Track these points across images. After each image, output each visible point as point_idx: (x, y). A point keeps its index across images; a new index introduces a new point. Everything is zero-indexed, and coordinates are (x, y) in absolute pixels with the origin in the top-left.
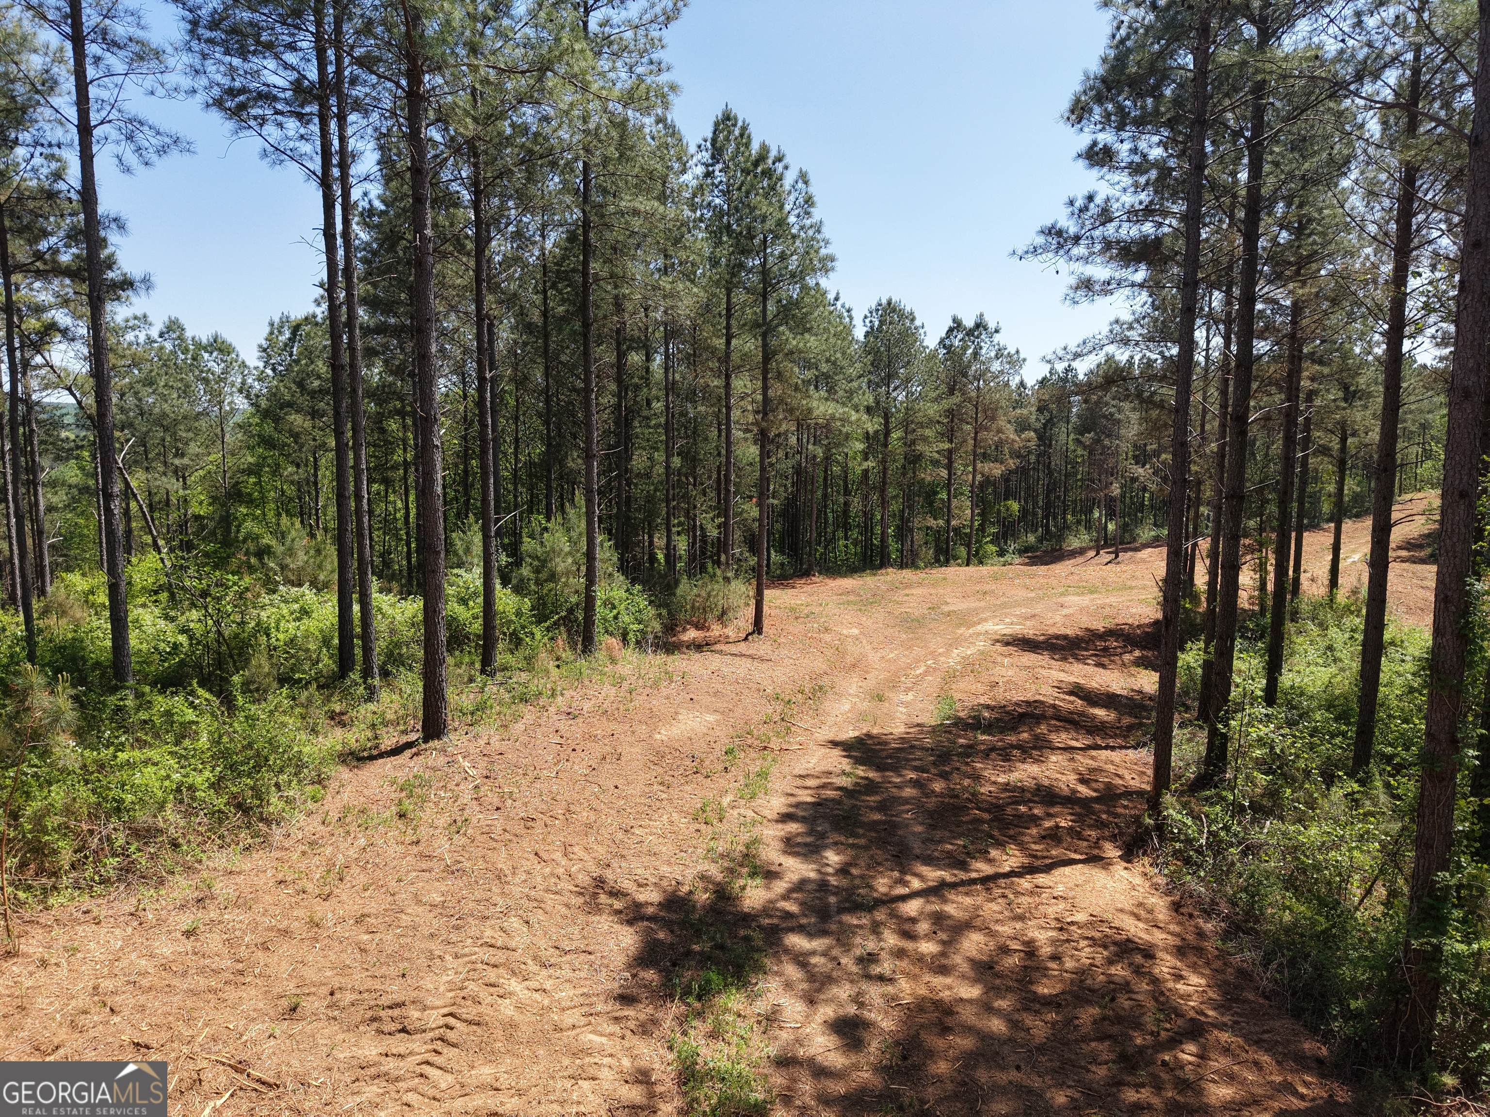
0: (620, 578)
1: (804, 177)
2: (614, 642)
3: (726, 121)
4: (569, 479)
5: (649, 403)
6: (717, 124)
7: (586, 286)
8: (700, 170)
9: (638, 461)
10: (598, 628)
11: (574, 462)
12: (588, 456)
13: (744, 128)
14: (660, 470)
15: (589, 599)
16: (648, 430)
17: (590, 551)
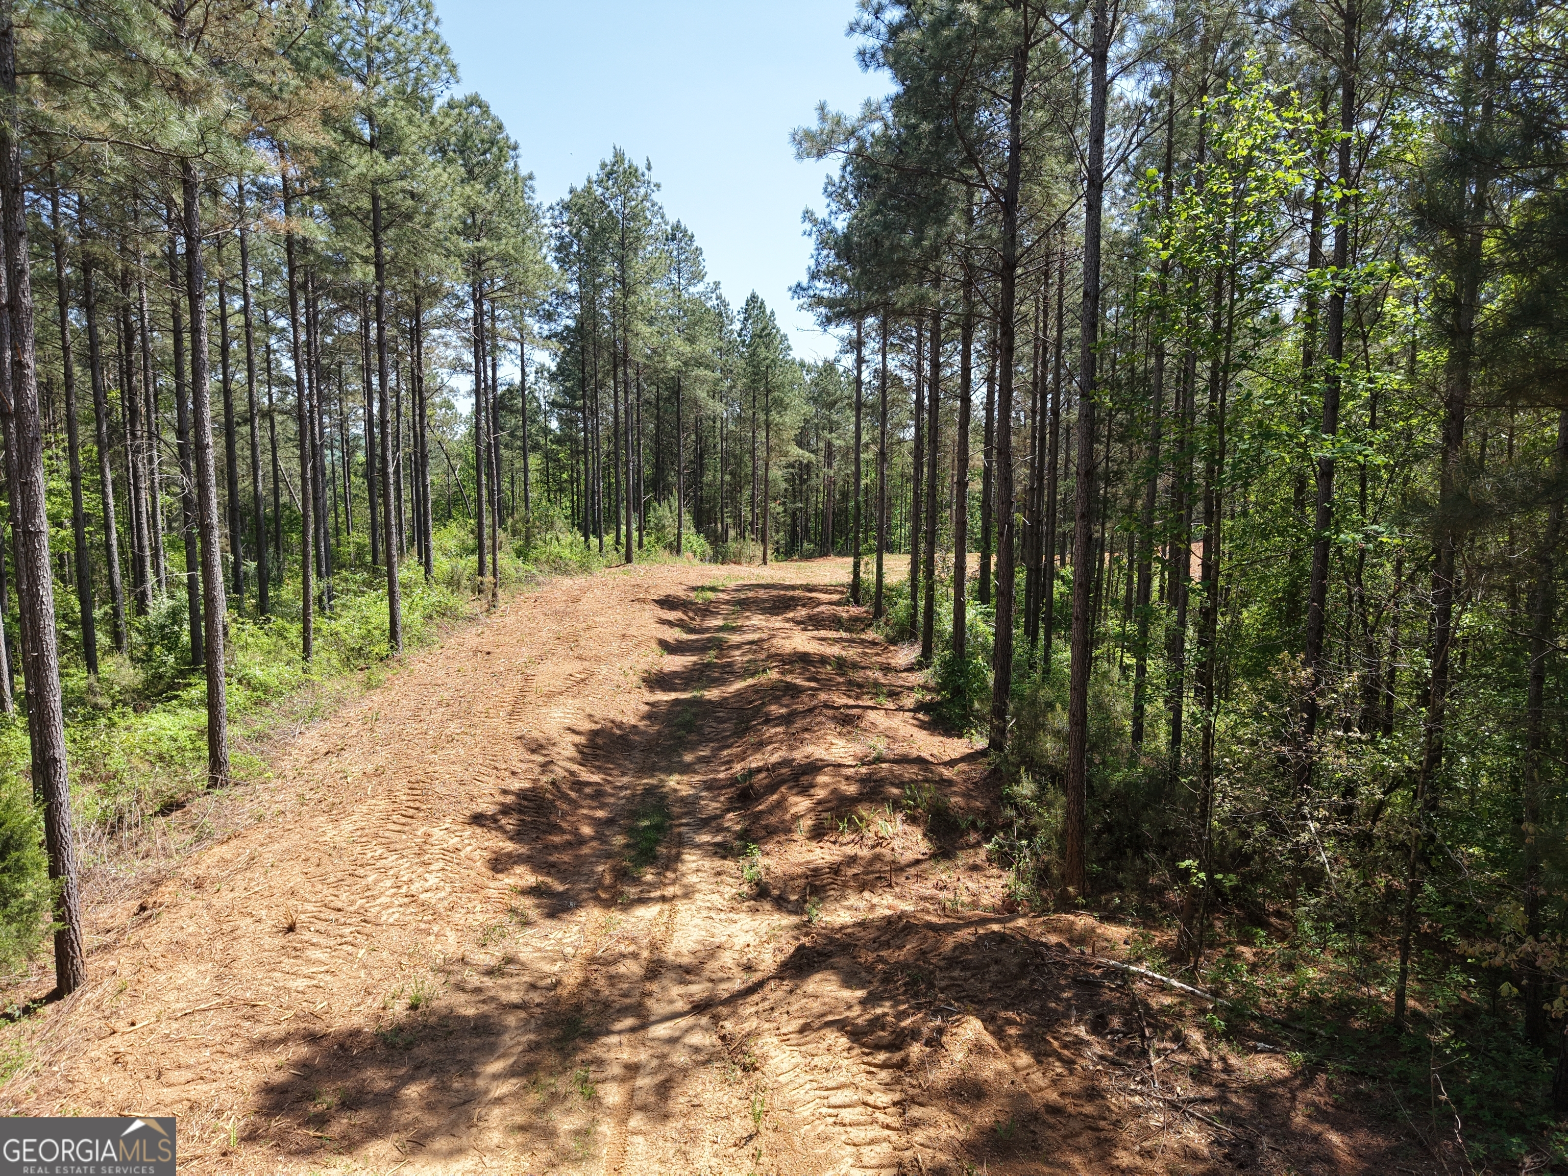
0: (693, 530)
2: (691, 555)
3: (753, 298)
4: (669, 488)
5: (714, 446)
6: (748, 301)
8: (738, 326)
9: (708, 478)
10: (683, 548)
11: (672, 478)
12: (679, 473)
13: (762, 302)
14: (718, 482)
15: (679, 535)
16: (713, 461)
17: (680, 516)
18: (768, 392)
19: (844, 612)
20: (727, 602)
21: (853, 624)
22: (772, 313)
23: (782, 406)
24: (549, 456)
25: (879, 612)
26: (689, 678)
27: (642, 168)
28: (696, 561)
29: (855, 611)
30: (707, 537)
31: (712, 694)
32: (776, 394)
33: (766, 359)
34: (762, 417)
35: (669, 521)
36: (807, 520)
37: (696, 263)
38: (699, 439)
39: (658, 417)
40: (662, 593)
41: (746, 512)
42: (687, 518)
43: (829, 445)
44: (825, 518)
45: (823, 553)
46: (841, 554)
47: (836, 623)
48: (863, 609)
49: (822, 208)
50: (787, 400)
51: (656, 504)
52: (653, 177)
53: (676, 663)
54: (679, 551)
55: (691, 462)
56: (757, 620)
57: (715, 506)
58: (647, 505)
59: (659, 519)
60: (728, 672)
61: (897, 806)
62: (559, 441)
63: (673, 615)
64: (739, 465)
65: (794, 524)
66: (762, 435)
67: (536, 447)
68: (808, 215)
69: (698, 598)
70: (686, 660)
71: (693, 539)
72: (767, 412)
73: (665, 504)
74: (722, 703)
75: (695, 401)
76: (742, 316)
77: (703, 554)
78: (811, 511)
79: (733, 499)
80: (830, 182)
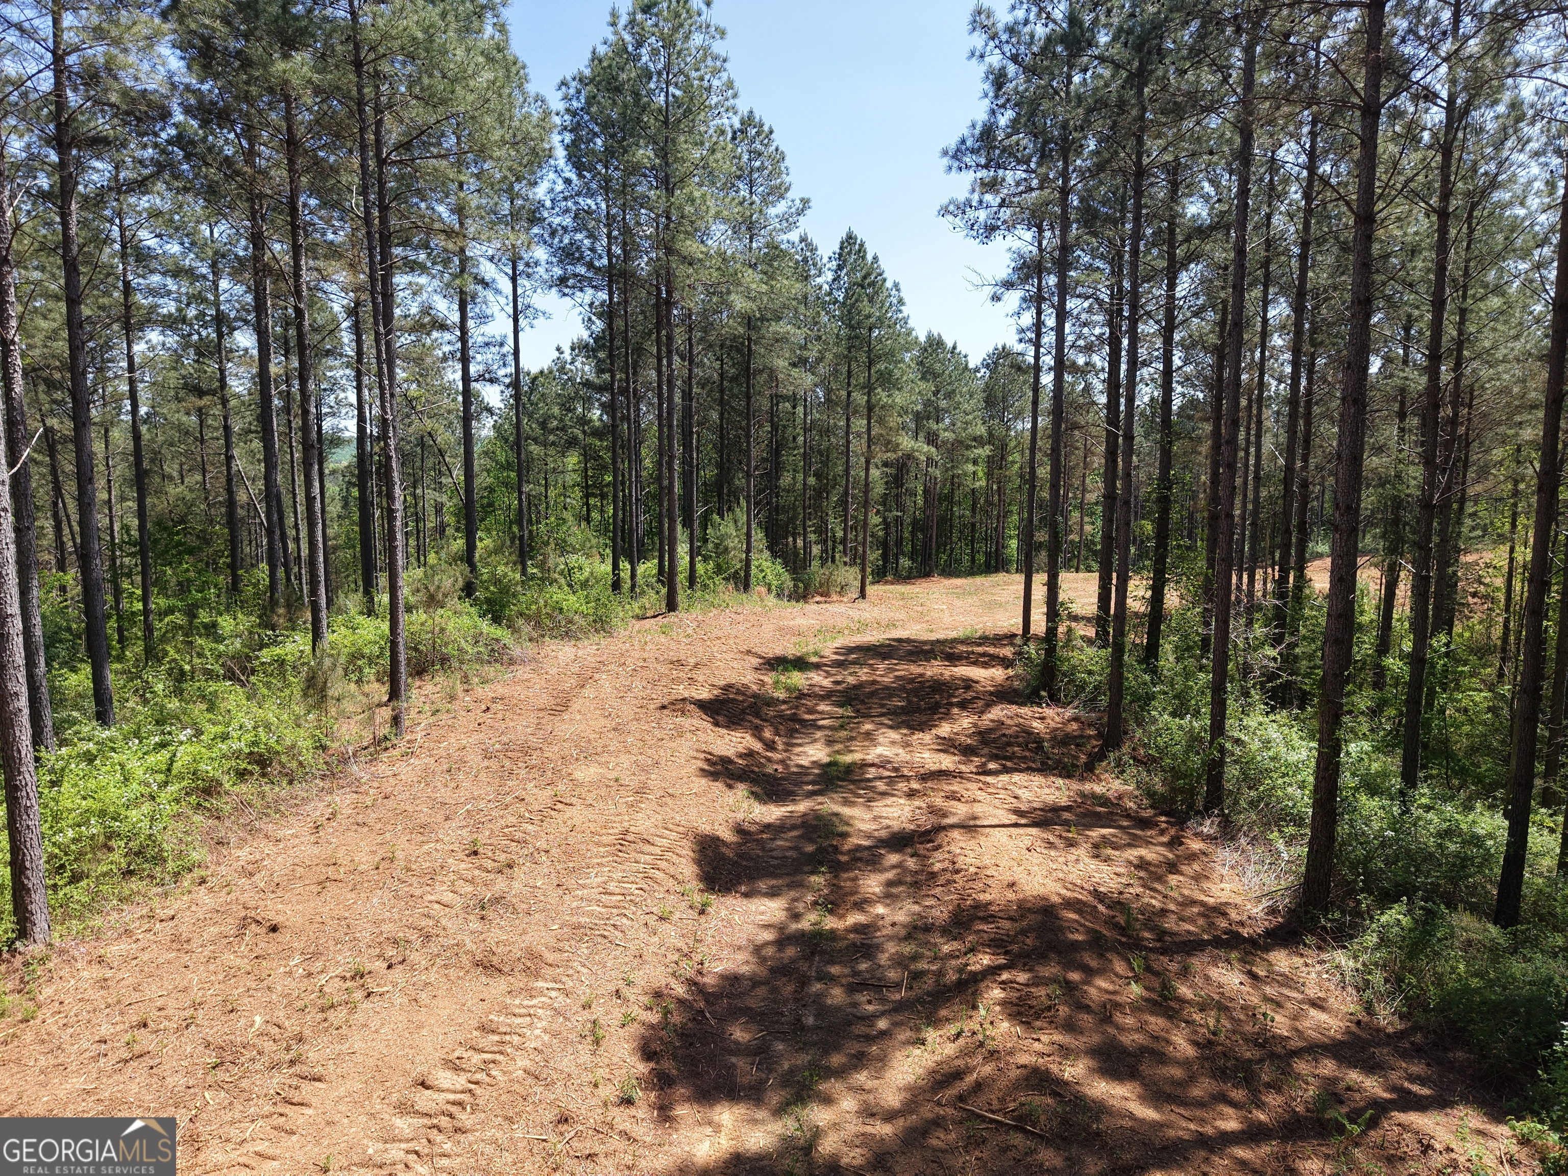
0: (767, 554)
1: (896, 286)
2: (763, 590)
3: (850, 239)
4: (735, 494)
5: (794, 438)
6: (842, 243)
7: (749, 355)
8: (830, 276)
9: (786, 480)
10: (753, 580)
11: (739, 481)
12: (748, 475)
13: (862, 245)
14: (799, 486)
15: (748, 563)
16: (792, 458)
17: (748, 535)
18: (870, 364)
20: (828, 695)
22: (875, 258)
23: (888, 381)
24: (588, 455)
28: (771, 600)
30: (785, 564)
32: (882, 366)
33: (868, 317)
34: (859, 398)
35: (734, 543)
37: (776, 172)
38: (775, 428)
39: (722, 403)
40: (716, 680)
42: (758, 536)
43: (934, 438)
45: (925, 573)
46: (946, 573)
48: (1069, 713)
50: (897, 373)
51: (716, 517)
54: (747, 587)
55: (764, 460)
57: (793, 519)
58: (705, 521)
59: (722, 538)
62: (597, 433)
64: (825, 463)
66: (859, 424)
67: (572, 442)
69: (779, 688)
71: (767, 567)
72: (869, 389)
73: (728, 517)
75: (772, 373)
76: (834, 264)
77: (780, 588)
79: (818, 508)
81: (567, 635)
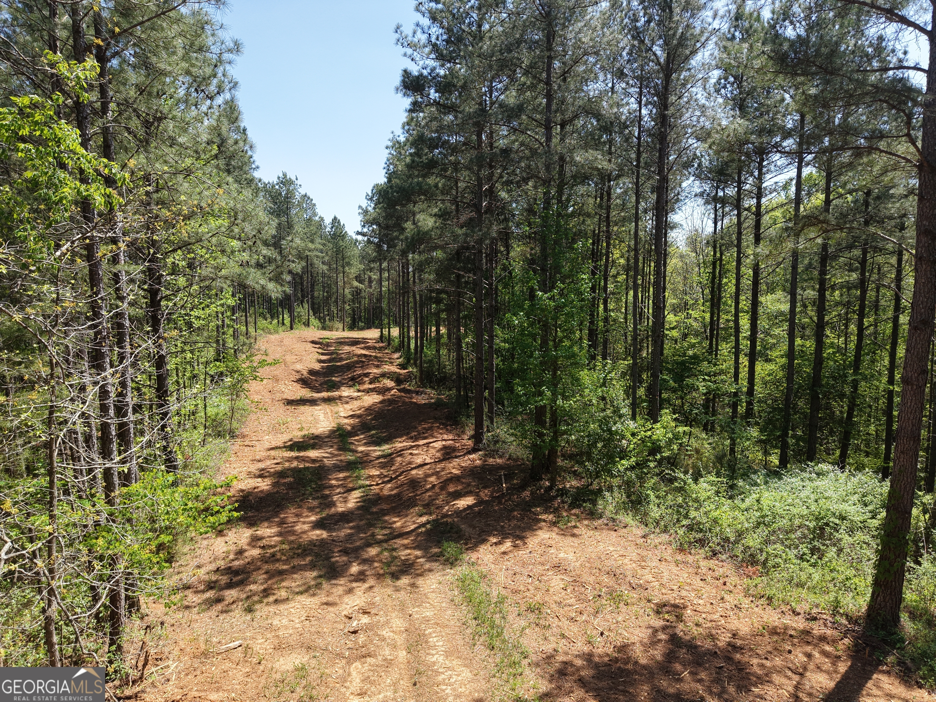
18: (344, 259)
19: (377, 345)
20: (334, 342)
21: (380, 349)
22: (344, 225)
23: (349, 264)
25: (389, 344)
26: (329, 361)
27: (294, 178)
28: (316, 330)
29: (381, 345)
30: (319, 320)
31: (339, 364)
32: (347, 260)
33: (342, 245)
34: (340, 269)
35: (303, 313)
36: (361, 312)
38: (312, 277)
40: (311, 339)
41: (333, 309)
43: (370, 278)
44: (369, 311)
45: (369, 328)
46: (376, 328)
47: (374, 348)
48: (384, 344)
49: (364, 203)
50: (352, 263)
52: (298, 182)
53: (324, 358)
54: (309, 326)
56: (347, 348)
57: (320, 307)
59: (299, 312)
60: (341, 359)
61: (388, 378)
63: (317, 346)
64: (330, 288)
65: (354, 315)
66: (341, 277)
68: (360, 207)
69: (324, 341)
70: (328, 357)
71: (314, 321)
72: (343, 267)
74: (342, 365)
77: (318, 327)
78: (362, 308)
79: (328, 303)
80: (368, 195)
81: (270, 333)
